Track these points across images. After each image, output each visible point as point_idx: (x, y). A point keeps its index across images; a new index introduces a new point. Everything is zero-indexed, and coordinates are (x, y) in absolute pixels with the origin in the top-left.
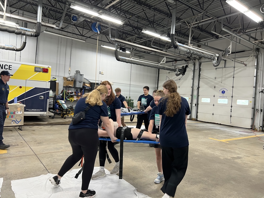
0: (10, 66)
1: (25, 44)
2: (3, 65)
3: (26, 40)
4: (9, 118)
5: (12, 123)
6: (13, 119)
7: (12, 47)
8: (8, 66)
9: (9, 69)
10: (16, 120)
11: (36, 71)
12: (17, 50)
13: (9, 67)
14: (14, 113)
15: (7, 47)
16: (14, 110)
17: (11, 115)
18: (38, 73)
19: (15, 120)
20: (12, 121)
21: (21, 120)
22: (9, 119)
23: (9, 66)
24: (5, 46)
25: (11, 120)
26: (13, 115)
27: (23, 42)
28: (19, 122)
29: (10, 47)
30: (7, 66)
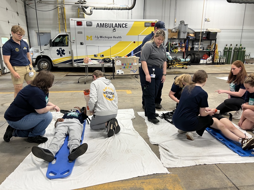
1: (135, 1)
2: (121, 24)
7: (125, 7)
8: (125, 24)
9: (125, 27)
10: (133, 70)
12: (129, 9)
15: (121, 7)
16: (132, 61)
17: (130, 66)
18: (147, 28)
21: (137, 69)
25: (130, 70)
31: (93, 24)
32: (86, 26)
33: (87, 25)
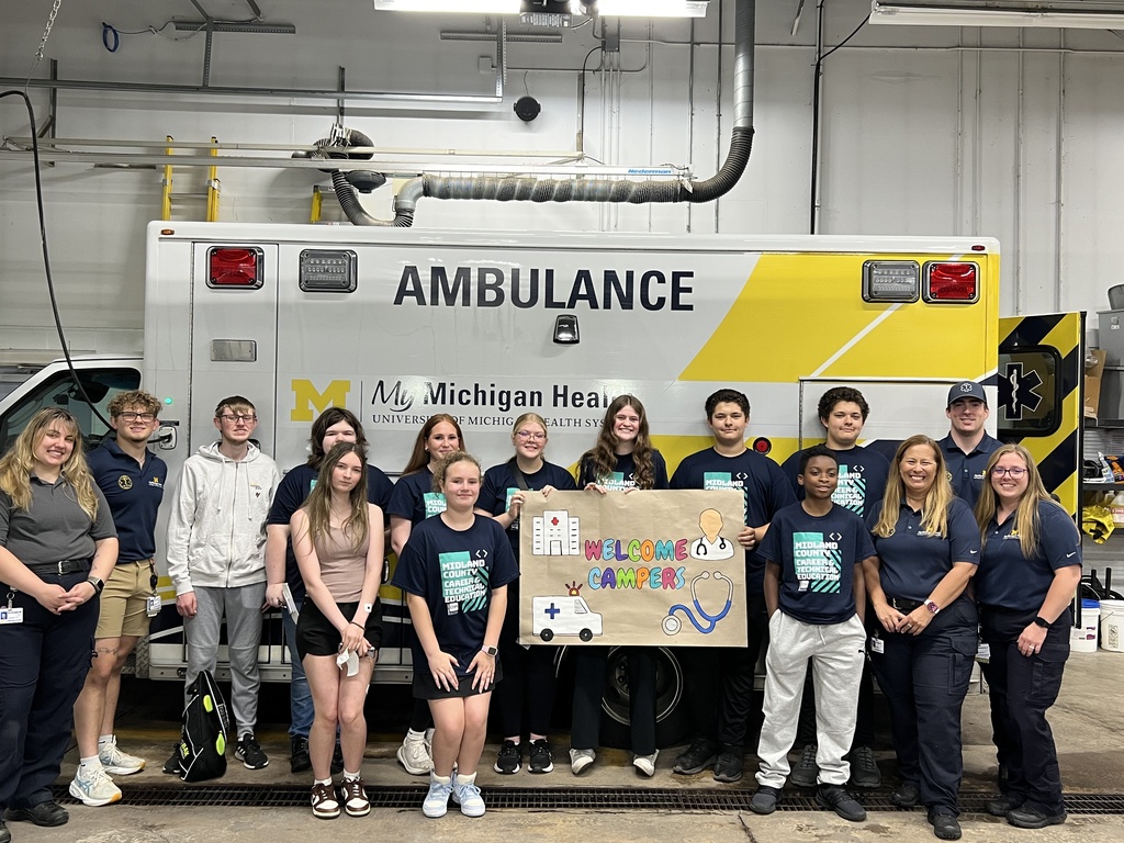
0: (684, 283)
1: (744, 141)
2: (630, 275)
3: (750, 117)
4: (646, 586)
5: (671, 624)
6: (675, 596)
7: (667, 179)
8: (669, 278)
9: (676, 306)
10: (696, 602)
11: (872, 297)
12: (700, 195)
13: (677, 290)
14: (680, 551)
15: (638, 181)
16: (678, 526)
17: (663, 564)
18: (889, 312)
19: (690, 605)
20: (671, 613)
21: (729, 604)
22: (646, 591)
23: (677, 276)
24: (629, 178)
25: (660, 600)
26: (675, 564)
27: (736, 130)
28: (713, 621)
29: (656, 179)
30: (661, 279)
31: (362, 273)
32: (293, 293)
33: (309, 286)
